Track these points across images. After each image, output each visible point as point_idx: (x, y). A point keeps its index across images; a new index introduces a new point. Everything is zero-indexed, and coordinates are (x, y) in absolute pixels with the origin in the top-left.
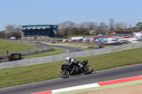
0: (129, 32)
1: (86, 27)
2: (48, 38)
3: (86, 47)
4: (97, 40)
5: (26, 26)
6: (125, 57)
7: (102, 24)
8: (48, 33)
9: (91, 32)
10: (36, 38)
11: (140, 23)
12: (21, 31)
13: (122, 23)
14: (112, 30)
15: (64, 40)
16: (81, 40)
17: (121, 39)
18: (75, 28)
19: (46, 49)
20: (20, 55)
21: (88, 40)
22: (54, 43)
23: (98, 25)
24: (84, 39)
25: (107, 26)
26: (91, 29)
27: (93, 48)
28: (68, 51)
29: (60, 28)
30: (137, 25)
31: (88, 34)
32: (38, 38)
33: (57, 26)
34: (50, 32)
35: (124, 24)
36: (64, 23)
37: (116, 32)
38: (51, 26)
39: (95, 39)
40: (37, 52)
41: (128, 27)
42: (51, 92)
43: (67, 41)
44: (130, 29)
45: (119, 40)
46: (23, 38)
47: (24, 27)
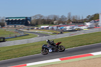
0: (82, 22)
1: (51, 18)
2: (24, 26)
3: (51, 33)
4: (59, 28)
5: (8, 18)
6: (79, 40)
7: (62, 16)
8: (24, 23)
9: (55, 22)
10: (15, 26)
11: (89, 16)
12: (4, 22)
13: (76, 16)
14: (70, 20)
15: (35, 28)
16: (48, 28)
17: (76, 27)
18: (43, 19)
19: (22, 34)
20: (4, 38)
21: (53, 28)
22: (28, 30)
23: (60, 17)
24: (50, 27)
25: (66, 18)
26: (55, 20)
27: (56, 34)
28: (39, 36)
29: (32, 19)
30: (88, 17)
31: (53, 24)
32: (17, 26)
33: (30, 18)
34: (26, 22)
35: (78, 17)
36: (36, 16)
37: (73, 22)
38: (26, 18)
39: (58, 27)
40: (16, 37)
41: (81, 19)
42: (26, 65)
43: (38, 29)
44: (82, 20)
45: (75, 28)
46: (6, 26)
47: (7, 18)
